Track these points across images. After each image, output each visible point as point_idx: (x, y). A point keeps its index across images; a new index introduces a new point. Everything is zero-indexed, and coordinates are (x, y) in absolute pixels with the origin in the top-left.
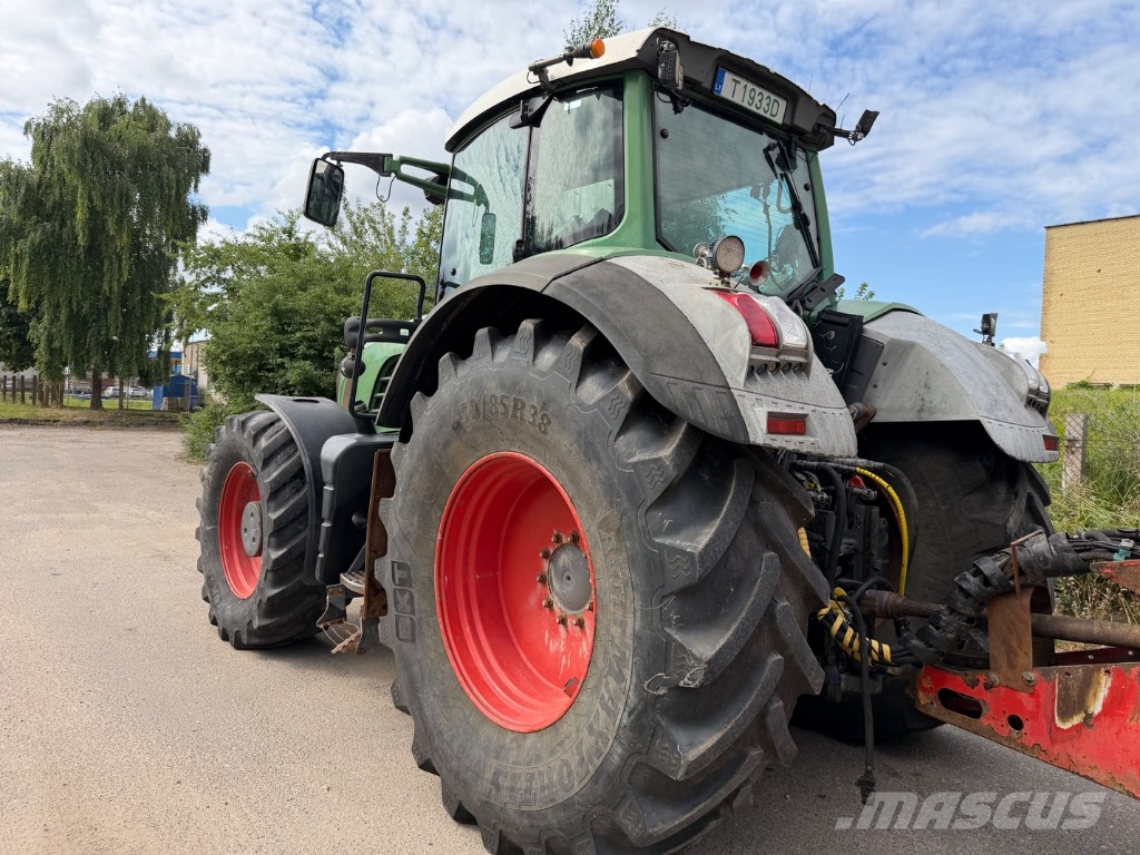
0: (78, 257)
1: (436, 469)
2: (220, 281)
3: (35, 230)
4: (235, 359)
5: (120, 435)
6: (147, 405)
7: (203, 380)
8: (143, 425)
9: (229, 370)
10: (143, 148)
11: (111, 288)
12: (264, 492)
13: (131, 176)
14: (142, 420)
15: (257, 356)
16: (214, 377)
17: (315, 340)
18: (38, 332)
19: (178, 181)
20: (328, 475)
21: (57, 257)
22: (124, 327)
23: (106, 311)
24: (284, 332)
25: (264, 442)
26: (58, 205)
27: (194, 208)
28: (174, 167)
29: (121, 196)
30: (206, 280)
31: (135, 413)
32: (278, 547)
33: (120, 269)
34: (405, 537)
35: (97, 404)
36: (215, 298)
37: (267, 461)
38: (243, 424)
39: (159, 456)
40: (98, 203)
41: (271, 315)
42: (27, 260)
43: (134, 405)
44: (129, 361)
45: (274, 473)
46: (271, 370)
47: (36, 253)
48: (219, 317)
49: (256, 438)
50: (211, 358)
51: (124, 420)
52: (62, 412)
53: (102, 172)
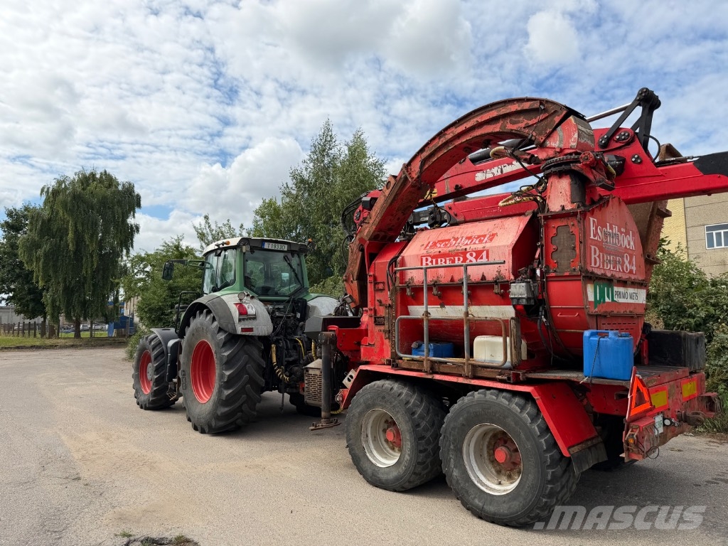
0: (70, 256)
1: (190, 345)
2: (144, 272)
3: (46, 244)
4: (151, 310)
5: (92, 351)
6: (105, 334)
7: (136, 319)
8: (103, 345)
9: (148, 315)
10: (105, 198)
11: (87, 272)
12: (153, 359)
13: (97, 212)
14: (102, 343)
15: (160, 309)
16: (141, 319)
17: (187, 300)
18: (47, 298)
19: (123, 213)
20: (169, 351)
21: (58, 257)
22: (93, 292)
23: (83, 284)
24: (173, 297)
25: (153, 343)
26: (59, 230)
27: (132, 225)
28: (121, 206)
29: (92, 223)
30: (137, 272)
31: (99, 339)
32: (157, 375)
33: (92, 262)
34: (184, 363)
35: (78, 335)
36: (141, 280)
37: (154, 349)
38: (147, 338)
39: (114, 360)
40: (80, 228)
41: (168, 289)
42: (42, 260)
43: (98, 334)
44: (97, 310)
45: (156, 352)
46: (167, 315)
47: (46, 255)
48: (144, 289)
49: (150, 342)
50: (140, 309)
51: (93, 343)
52: (59, 341)
53: (83, 212)
